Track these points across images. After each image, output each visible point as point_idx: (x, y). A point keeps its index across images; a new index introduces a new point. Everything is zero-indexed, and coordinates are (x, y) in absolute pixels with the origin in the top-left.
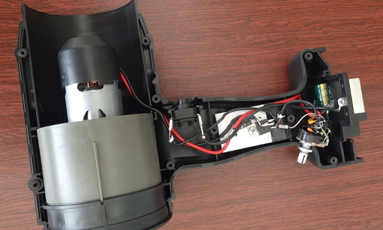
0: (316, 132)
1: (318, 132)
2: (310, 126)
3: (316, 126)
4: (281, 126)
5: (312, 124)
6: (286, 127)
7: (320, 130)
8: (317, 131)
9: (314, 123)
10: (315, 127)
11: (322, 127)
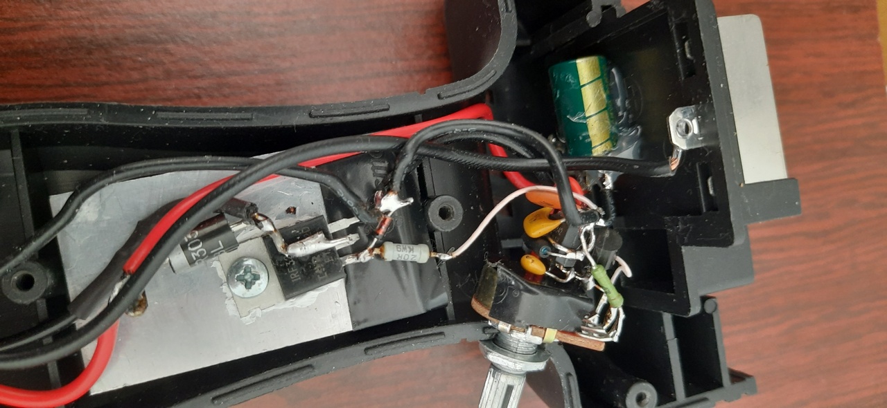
0: (565, 276)
1: (571, 276)
2: (533, 246)
3: (565, 250)
4: (392, 252)
5: (544, 238)
6: (421, 254)
7: (582, 267)
8: (568, 269)
9: (553, 234)
10: (557, 251)
11: (591, 253)
